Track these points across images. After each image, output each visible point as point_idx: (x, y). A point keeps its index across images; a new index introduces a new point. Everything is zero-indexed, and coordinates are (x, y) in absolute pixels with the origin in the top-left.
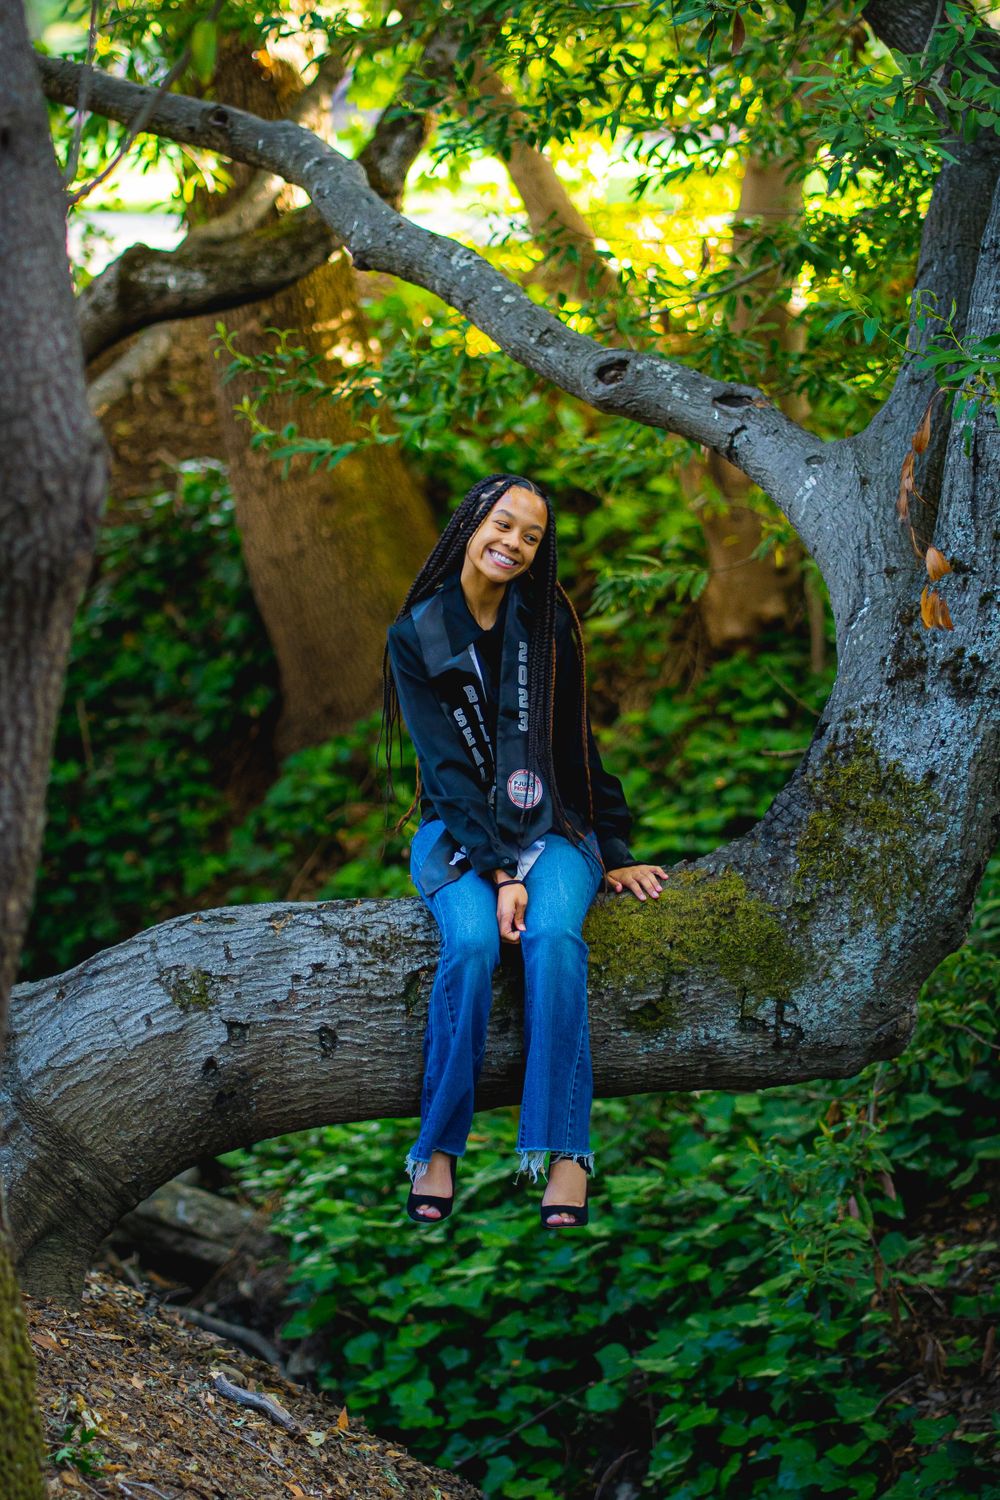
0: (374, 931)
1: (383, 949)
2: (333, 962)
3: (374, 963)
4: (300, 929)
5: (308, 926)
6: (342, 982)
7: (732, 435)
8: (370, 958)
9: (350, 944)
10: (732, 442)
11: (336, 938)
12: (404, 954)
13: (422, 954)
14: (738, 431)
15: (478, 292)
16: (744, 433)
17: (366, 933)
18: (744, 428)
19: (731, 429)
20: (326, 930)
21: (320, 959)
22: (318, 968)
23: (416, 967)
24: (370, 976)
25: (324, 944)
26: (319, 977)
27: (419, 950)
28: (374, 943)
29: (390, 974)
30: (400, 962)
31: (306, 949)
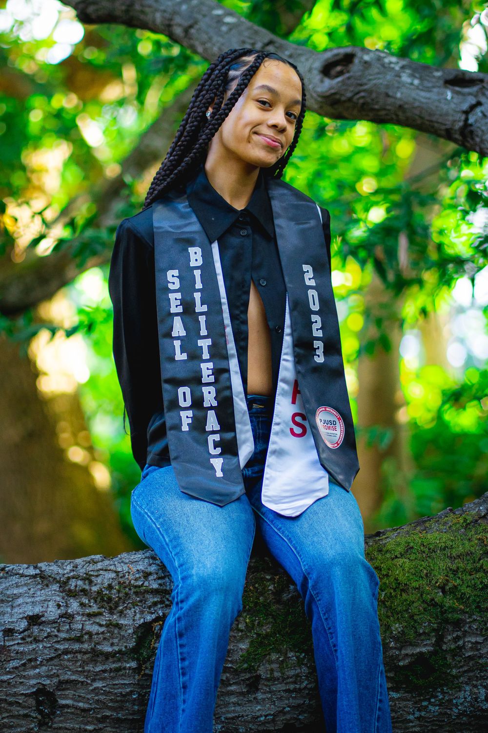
0: (99, 580)
1: (110, 599)
2: (52, 613)
3: (100, 614)
4: (15, 579)
5: (22, 575)
6: (63, 635)
7: (467, 113)
8: (95, 609)
9: (72, 594)
10: (467, 119)
11: (56, 587)
12: (134, 604)
13: (155, 604)
14: (472, 108)
15: (199, 17)
16: (478, 110)
17: (91, 582)
18: (479, 104)
19: (465, 106)
20: (43, 579)
21: (37, 610)
22: (34, 620)
23: (149, 618)
24: (95, 629)
25: (41, 595)
26: (35, 629)
27: (151, 599)
28: (99, 593)
29: (118, 626)
30: (130, 612)
31: (20, 601)
